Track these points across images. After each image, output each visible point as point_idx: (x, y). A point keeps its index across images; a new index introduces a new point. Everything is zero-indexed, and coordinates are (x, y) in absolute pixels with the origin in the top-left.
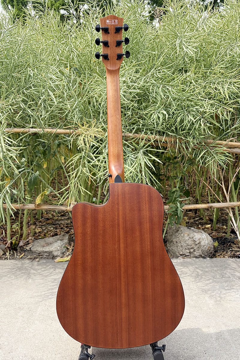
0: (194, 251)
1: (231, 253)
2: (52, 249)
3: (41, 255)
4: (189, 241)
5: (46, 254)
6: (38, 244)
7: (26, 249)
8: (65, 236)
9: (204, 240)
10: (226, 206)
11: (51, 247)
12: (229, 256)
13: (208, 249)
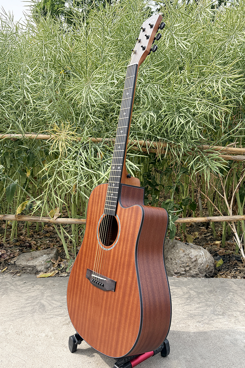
0: (190, 269)
1: (235, 273)
2: (36, 263)
3: (24, 270)
4: (184, 257)
5: (29, 269)
6: (23, 257)
7: (11, 263)
8: (53, 250)
9: (201, 257)
10: (227, 219)
11: (35, 261)
12: (232, 276)
13: (206, 268)
